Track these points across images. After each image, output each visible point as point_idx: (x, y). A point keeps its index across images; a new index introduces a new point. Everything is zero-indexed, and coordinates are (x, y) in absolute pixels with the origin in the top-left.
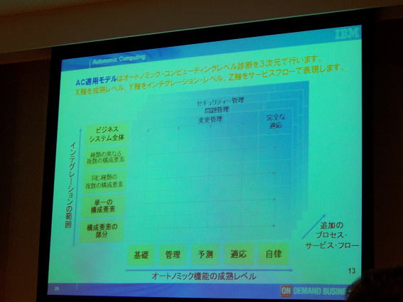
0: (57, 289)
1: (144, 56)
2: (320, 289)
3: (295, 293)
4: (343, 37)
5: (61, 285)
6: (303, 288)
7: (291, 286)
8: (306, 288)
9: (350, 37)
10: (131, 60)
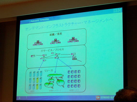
0: (20, 98)
1: (48, 19)
2: (109, 97)
3: (101, 98)
4: (116, 12)
5: (21, 97)
6: (104, 97)
7: (100, 96)
8: (105, 97)
9: (118, 12)
10: (44, 20)
